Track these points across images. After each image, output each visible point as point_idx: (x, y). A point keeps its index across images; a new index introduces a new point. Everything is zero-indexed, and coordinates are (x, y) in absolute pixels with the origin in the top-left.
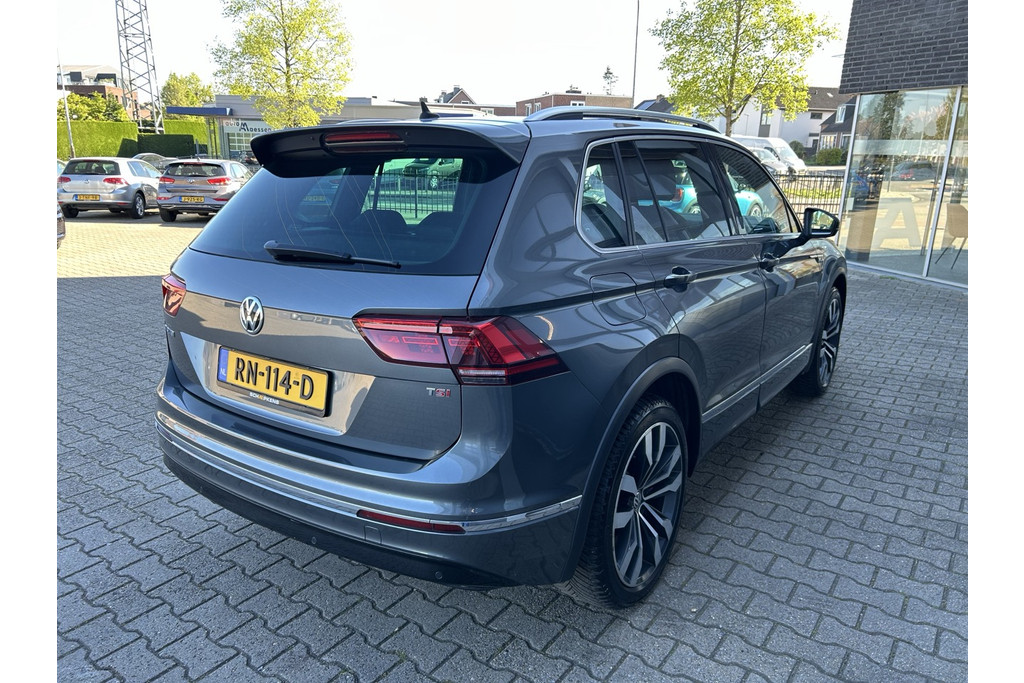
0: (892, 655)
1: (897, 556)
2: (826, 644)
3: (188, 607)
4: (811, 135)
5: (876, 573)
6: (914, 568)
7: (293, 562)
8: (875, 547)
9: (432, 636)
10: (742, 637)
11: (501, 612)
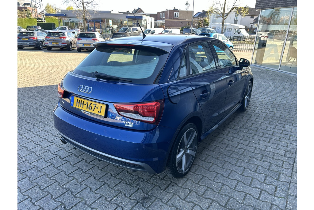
4: (250, 24)
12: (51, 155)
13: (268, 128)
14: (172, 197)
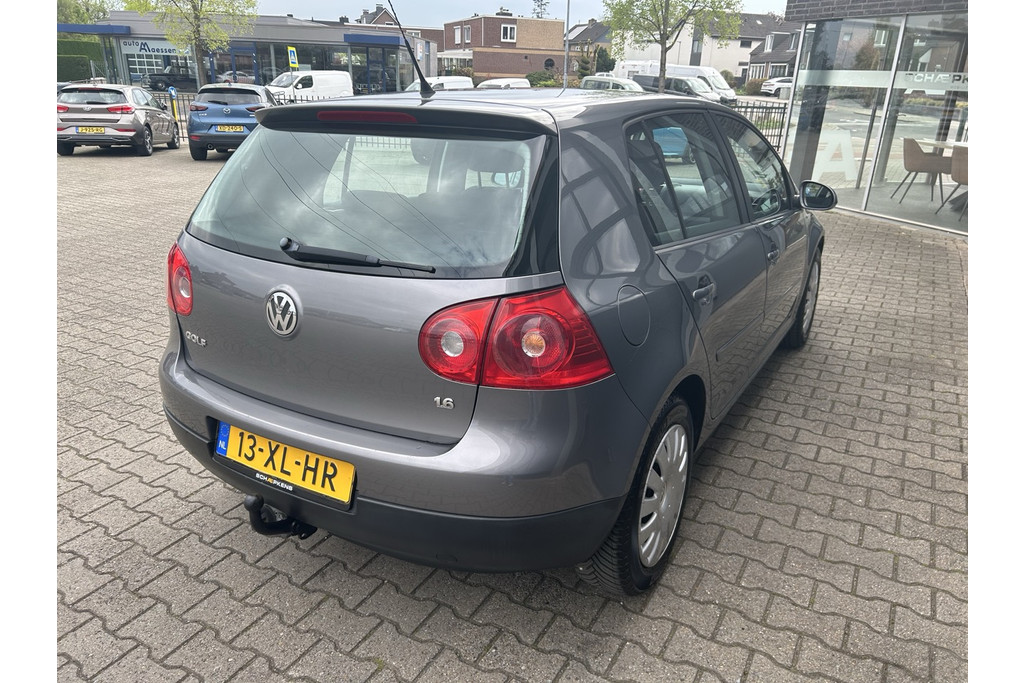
0: (892, 622)
1: (879, 510)
2: (825, 614)
4: (741, 64)
5: (862, 532)
6: (898, 523)
7: (243, 556)
9: (412, 636)
10: (740, 612)
11: (482, 603)
12: (220, 520)
14: (672, 633)
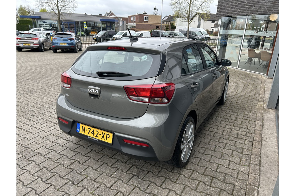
2: (201, 166)
3: (24, 166)
7: (56, 151)
8: (216, 141)
9: (96, 170)
12: (51, 143)
13: (232, 115)
14: (161, 170)
